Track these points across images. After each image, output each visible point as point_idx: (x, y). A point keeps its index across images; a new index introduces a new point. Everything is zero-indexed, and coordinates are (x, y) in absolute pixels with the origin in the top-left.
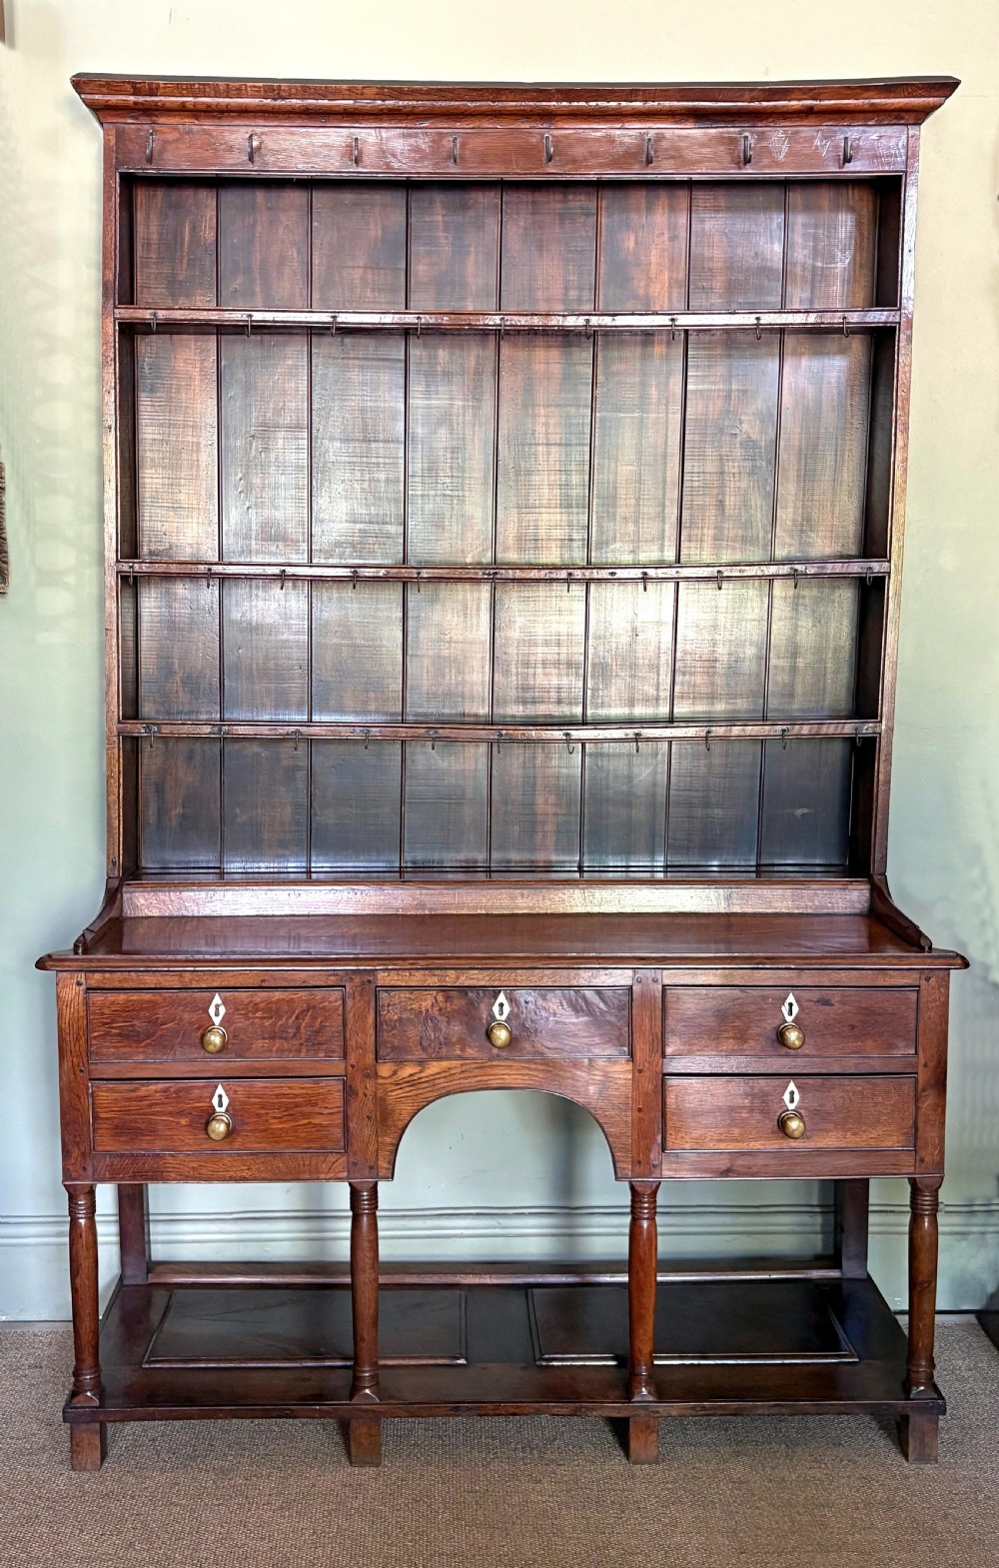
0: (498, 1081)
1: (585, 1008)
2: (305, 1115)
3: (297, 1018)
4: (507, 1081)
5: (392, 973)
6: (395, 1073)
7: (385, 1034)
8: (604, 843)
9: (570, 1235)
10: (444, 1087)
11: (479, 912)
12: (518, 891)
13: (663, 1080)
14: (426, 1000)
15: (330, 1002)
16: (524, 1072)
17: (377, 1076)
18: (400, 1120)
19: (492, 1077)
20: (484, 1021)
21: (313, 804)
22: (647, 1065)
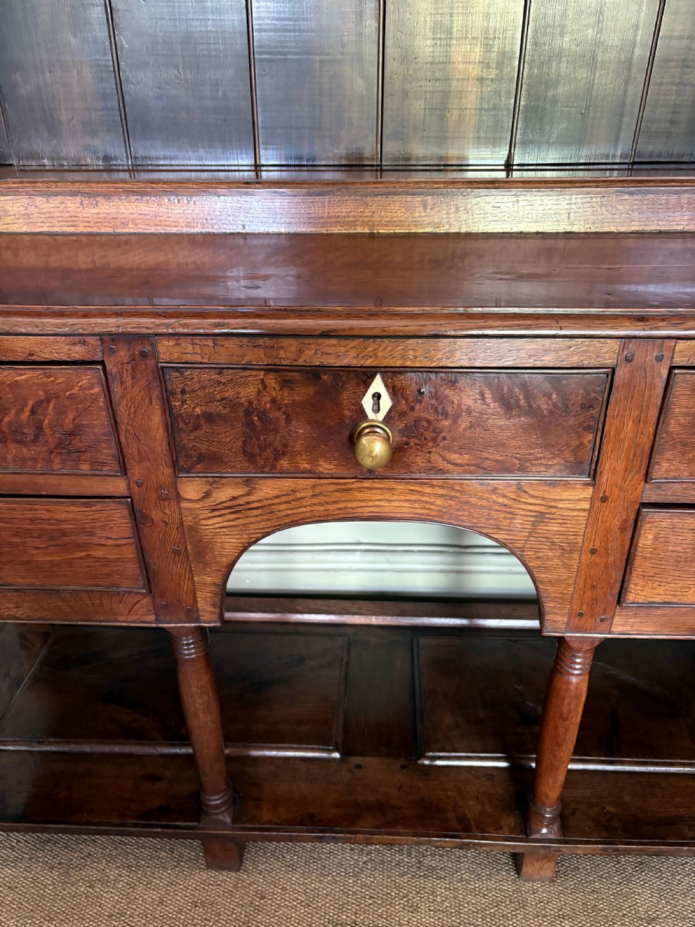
0: (371, 509)
1: (522, 402)
2: (79, 546)
3: (33, 412)
4: (386, 510)
5: (182, 341)
6: (207, 495)
7: (183, 436)
8: (547, 128)
9: (459, 572)
10: (287, 516)
11: (359, 230)
12: (419, 198)
13: (638, 513)
14: (245, 384)
15: (81, 389)
16: (413, 498)
17: (179, 498)
18: (222, 556)
19: (363, 504)
20: (348, 421)
21: (121, 63)
22: (616, 491)
